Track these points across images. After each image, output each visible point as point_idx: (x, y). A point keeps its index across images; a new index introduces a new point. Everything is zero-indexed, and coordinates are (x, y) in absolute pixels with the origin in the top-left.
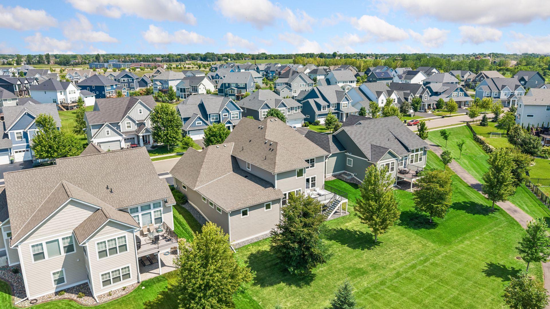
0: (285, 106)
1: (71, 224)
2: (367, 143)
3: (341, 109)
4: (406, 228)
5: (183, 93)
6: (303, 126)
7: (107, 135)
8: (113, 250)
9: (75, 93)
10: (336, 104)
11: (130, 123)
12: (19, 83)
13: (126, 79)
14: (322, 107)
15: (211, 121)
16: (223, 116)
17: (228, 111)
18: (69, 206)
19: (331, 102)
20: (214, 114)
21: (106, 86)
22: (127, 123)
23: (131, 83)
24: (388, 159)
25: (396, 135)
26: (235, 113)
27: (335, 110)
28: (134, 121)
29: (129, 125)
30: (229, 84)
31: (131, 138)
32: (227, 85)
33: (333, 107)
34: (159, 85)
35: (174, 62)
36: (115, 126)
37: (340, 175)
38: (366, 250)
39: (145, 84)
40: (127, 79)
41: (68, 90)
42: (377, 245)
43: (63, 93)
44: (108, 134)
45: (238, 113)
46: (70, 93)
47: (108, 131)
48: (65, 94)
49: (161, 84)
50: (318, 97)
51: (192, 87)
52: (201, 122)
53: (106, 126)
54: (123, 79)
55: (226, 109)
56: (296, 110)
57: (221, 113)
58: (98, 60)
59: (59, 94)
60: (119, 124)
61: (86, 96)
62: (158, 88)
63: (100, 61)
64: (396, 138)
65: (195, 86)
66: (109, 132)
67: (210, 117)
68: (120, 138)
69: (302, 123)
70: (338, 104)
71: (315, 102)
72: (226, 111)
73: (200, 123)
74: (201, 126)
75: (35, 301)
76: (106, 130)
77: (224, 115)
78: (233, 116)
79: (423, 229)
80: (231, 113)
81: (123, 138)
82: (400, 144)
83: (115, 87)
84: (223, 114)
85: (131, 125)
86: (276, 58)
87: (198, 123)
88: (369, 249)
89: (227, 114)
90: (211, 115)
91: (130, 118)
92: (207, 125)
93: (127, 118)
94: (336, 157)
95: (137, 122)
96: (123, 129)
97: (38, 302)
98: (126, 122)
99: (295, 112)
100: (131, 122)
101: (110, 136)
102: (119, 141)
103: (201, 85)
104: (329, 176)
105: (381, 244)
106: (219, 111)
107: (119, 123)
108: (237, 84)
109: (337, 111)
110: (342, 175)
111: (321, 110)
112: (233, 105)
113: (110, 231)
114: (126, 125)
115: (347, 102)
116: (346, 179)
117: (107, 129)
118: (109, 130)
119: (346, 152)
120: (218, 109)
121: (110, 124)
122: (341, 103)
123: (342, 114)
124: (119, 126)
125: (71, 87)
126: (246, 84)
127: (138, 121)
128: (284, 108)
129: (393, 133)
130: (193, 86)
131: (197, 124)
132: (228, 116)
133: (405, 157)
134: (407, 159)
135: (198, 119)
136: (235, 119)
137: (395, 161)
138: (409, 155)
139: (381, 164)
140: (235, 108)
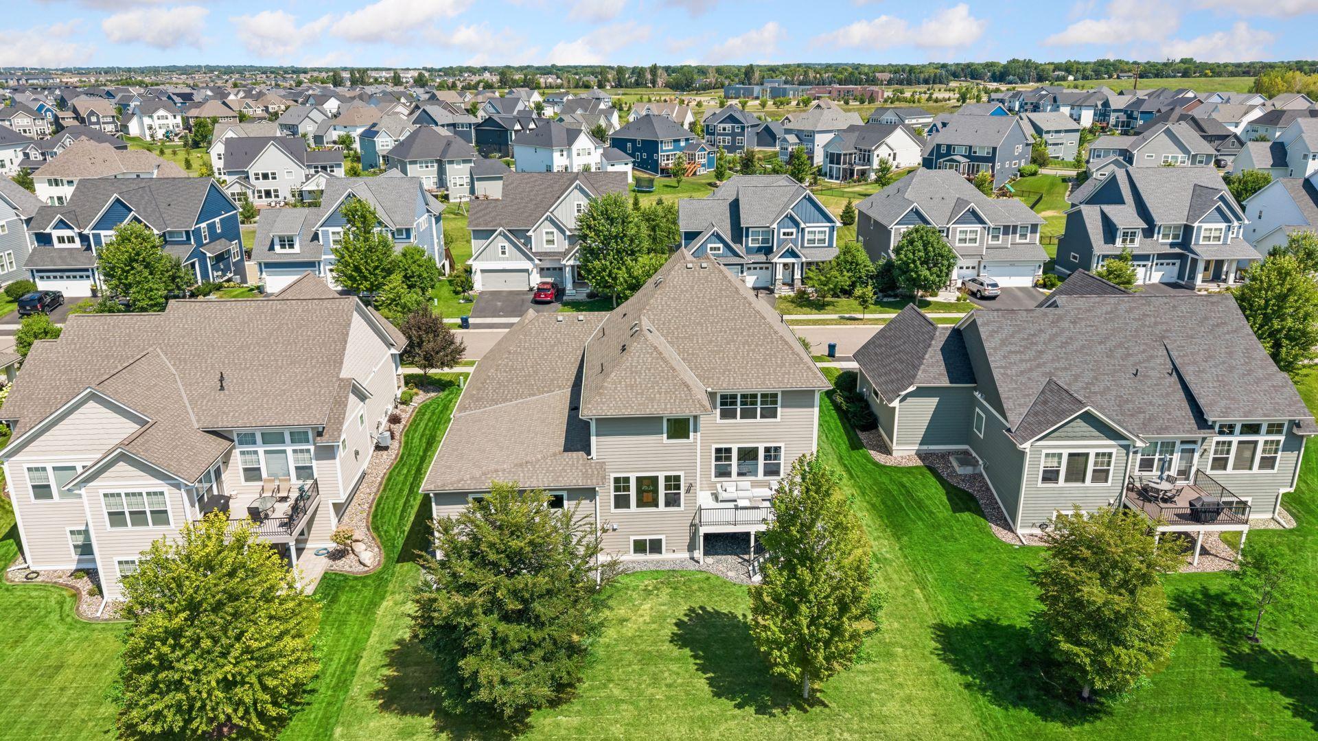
0: (981, 221)
1: (98, 442)
2: (1034, 374)
3: (1192, 246)
4: (968, 686)
5: (835, 166)
6: (1036, 285)
7: (500, 255)
8: (139, 517)
9: (589, 154)
10: (1177, 227)
11: (552, 233)
12: (518, 127)
13: (728, 126)
14: (1119, 234)
15: (750, 245)
16: (782, 236)
17: (797, 224)
18: (91, 404)
19: (1158, 222)
20: (761, 230)
21: (662, 142)
22: (547, 233)
23: (739, 134)
24: (1083, 438)
25: (1177, 362)
26: (817, 229)
27: (1172, 245)
28: (563, 232)
29: (550, 238)
30: (949, 147)
31: (554, 269)
32: (943, 150)
33: (1166, 236)
34: (793, 144)
35: (919, 83)
36: (519, 237)
37: (944, 456)
38: (751, 710)
39: (769, 139)
40: (730, 125)
41: (576, 146)
42: (800, 707)
43: (565, 153)
44: (503, 253)
45: (827, 229)
46: (579, 155)
47: (503, 247)
48: (569, 156)
49: (797, 141)
50: (1122, 202)
51: (861, 150)
52: (721, 245)
53: (500, 234)
54: (722, 125)
55: (792, 219)
56: (1023, 236)
57: (775, 226)
58: (749, 79)
59: (556, 155)
60: (528, 234)
61: (612, 162)
62: (790, 149)
63: (752, 81)
64: (1175, 368)
65: (867, 148)
66: (507, 250)
67: (747, 236)
68: (527, 265)
69: (1034, 276)
70: (1188, 230)
71: (1105, 218)
72: (791, 224)
73: (719, 249)
75: (35, 575)
76: (500, 245)
77: (784, 234)
78: (812, 237)
79: (1025, 713)
80: (807, 230)
81: (536, 266)
82: (1181, 394)
83: (683, 144)
84: (782, 231)
85: (555, 239)
86: (1219, 75)
87: (712, 249)
88: (762, 710)
89: (794, 230)
90: (750, 230)
91: (552, 222)
92: (736, 255)
93: (546, 222)
94: (936, 400)
95: (568, 233)
96: (536, 246)
97: (40, 579)
98: (544, 231)
99: (1018, 241)
100: (555, 230)
101: (507, 259)
102: (527, 271)
103: (884, 146)
104: (905, 454)
105: (817, 709)
106: (773, 222)
107: (528, 231)
108: (971, 147)
109: (1177, 250)
110: (951, 459)
111: (1114, 243)
112: (813, 208)
113: (125, 474)
114: (545, 238)
115: (1223, 226)
116: (953, 473)
117: (501, 242)
118: (507, 244)
119: (975, 389)
120: (772, 217)
121: (509, 230)
122: (1196, 225)
123: (1194, 262)
124: (530, 237)
125: (584, 142)
126: (994, 149)
127: (570, 230)
128: (978, 227)
129: (1174, 354)
130: (863, 147)
132: (794, 236)
133: (1183, 442)
134: (1193, 451)
135: (713, 237)
136: (816, 245)
137: (1114, 451)
138: (1204, 439)
139: (1045, 451)
140: (820, 217)
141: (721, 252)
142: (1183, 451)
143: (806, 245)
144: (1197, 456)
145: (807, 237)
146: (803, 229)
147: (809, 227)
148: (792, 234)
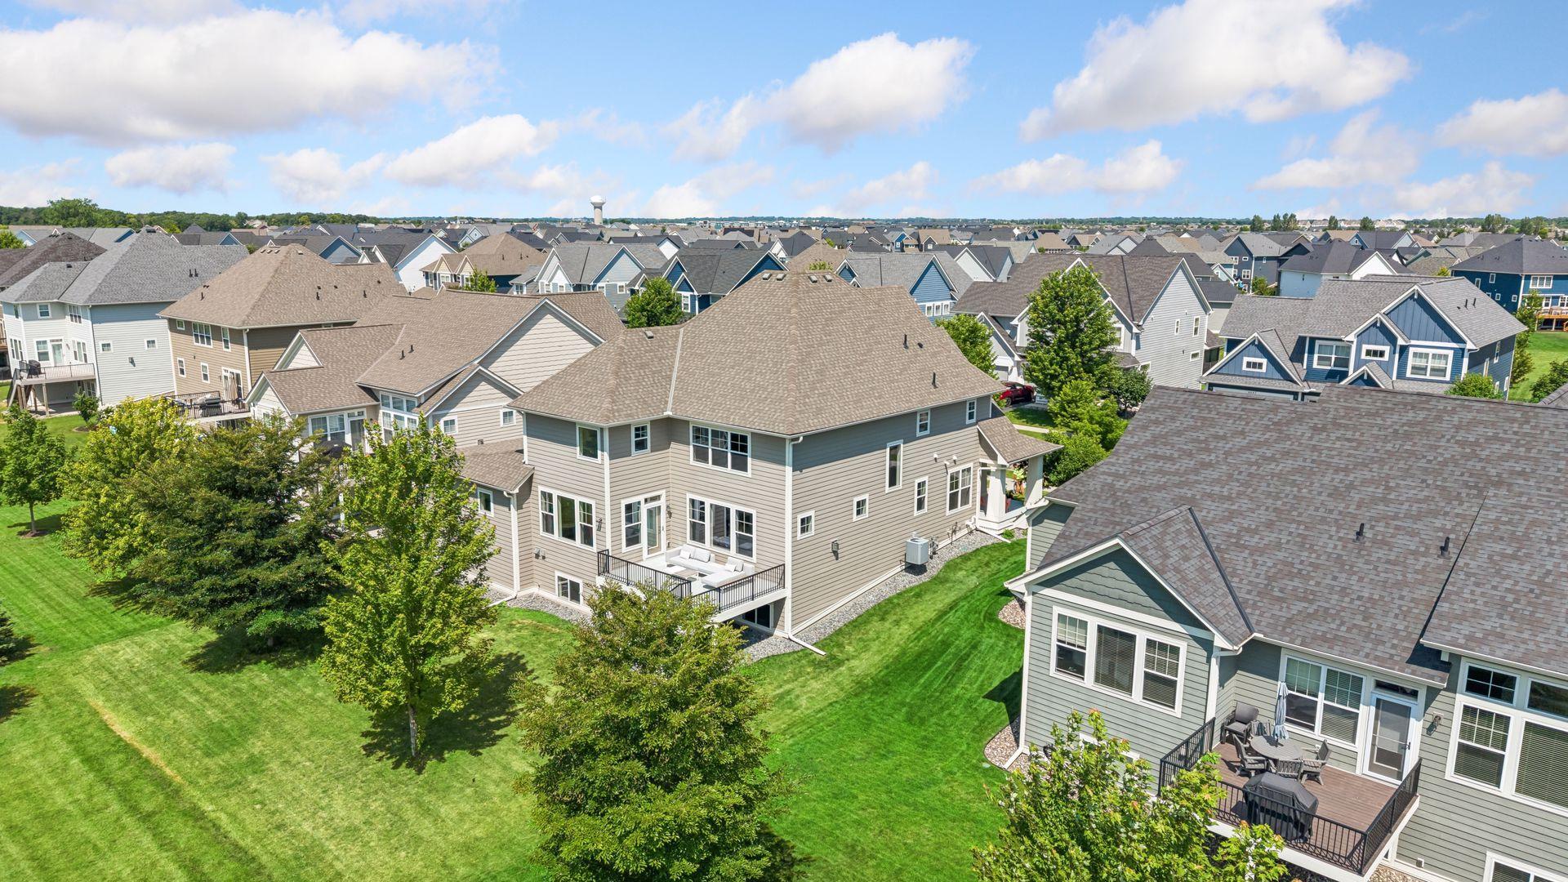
15: (1315, 365)
16: (1363, 356)
17: (1392, 339)
24: (1125, 602)
26: (1431, 351)
45: (1451, 353)
52: (1264, 361)
55: (1383, 329)
57: (1352, 337)
67: (1311, 352)
72: (1381, 336)
73: (1260, 365)
74: (1259, 377)
77: (1368, 353)
78: (1421, 363)
80: (1412, 350)
84: (1365, 347)
87: (1249, 364)
89: (1387, 349)
90: (1318, 343)
92: (1289, 378)
106: (1348, 332)
112: (1425, 316)
120: (1348, 323)
131: (1244, 368)
132: (1386, 358)
133: (1380, 685)
134: (1405, 712)
135: (1253, 348)
136: (1428, 377)
137: (1183, 646)
138: (1432, 693)
139: (1057, 610)
140: (1439, 331)
141: (1264, 369)
142: (1379, 704)
143: (1408, 374)
144: (1416, 728)
145: (1411, 362)
146: (1404, 350)
147: (1417, 346)
148: (1382, 354)
